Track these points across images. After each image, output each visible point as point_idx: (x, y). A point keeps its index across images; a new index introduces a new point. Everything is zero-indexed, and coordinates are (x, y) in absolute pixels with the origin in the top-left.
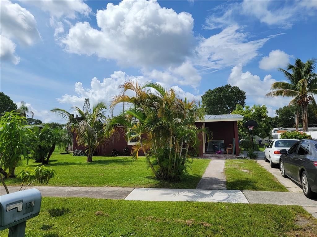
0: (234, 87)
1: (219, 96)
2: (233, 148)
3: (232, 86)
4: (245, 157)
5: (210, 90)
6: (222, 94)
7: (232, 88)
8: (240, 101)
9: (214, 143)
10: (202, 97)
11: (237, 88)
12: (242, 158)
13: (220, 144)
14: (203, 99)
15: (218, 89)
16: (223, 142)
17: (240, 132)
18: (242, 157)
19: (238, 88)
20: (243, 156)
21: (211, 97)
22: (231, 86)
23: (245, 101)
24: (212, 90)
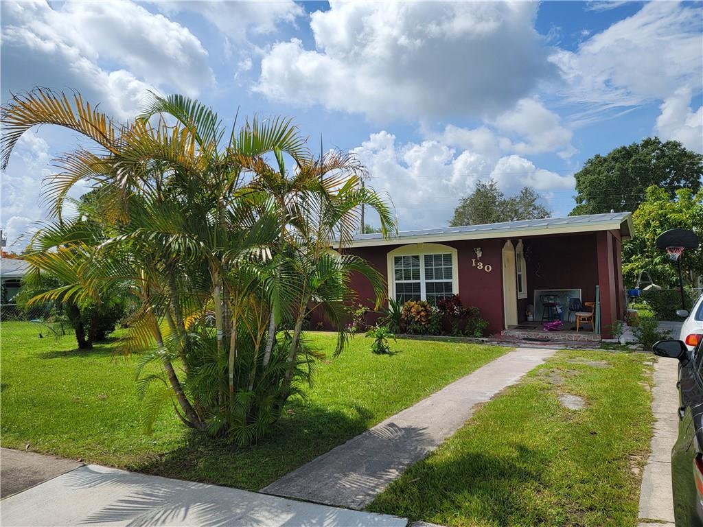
0: (669, 143)
1: (623, 172)
2: (594, 314)
3: (664, 141)
4: (628, 343)
5: (597, 157)
6: (630, 164)
7: (664, 146)
8: (686, 179)
9: (552, 297)
10: (577, 177)
11: (676, 145)
12: (618, 346)
13: (568, 300)
14: (579, 181)
15: (619, 152)
16: (578, 294)
17: (656, 264)
18: (620, 343)
19: (679, 145)
20: (623, 341)
21: (600, 173)
22: (659, 142)
23: (700, 180)
24: (604, 155)
